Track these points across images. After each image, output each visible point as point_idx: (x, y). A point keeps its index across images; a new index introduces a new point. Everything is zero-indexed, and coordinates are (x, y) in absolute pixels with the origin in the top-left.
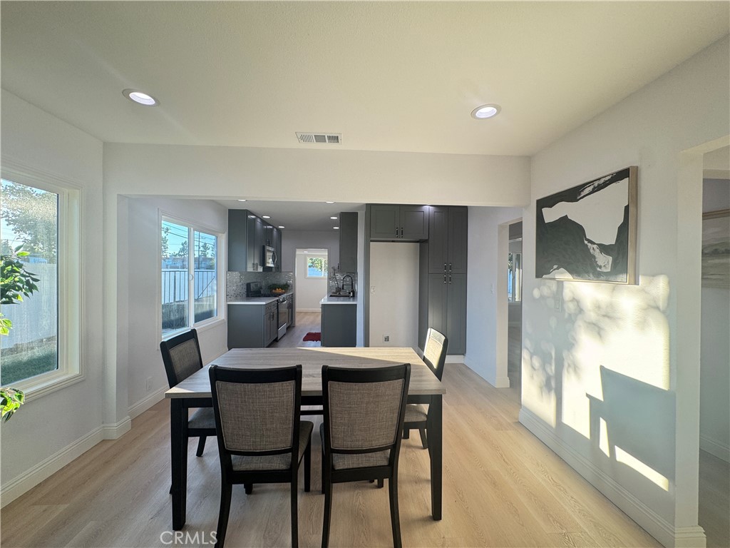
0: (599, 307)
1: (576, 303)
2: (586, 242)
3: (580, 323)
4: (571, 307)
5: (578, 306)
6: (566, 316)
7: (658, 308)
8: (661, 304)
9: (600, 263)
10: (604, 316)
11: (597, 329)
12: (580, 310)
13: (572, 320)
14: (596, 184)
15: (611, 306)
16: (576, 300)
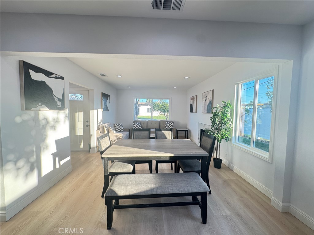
0: (54, 119)
1: (46, 120)
2: (53, 96)
3: (48, 127)
4: (44, 122)
5: (47, 121)
6: (41, 126)
7: (67, 116)
8: (68, 115)
9: (58, 104)
10: (56, 122)
11: (54, 127)
12: (48, 122)
13: (44, 127)
14: (56, 76)
15: (58, 118)
16: (46, 119)
